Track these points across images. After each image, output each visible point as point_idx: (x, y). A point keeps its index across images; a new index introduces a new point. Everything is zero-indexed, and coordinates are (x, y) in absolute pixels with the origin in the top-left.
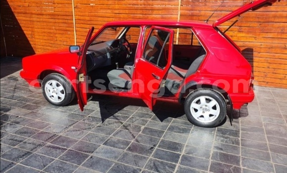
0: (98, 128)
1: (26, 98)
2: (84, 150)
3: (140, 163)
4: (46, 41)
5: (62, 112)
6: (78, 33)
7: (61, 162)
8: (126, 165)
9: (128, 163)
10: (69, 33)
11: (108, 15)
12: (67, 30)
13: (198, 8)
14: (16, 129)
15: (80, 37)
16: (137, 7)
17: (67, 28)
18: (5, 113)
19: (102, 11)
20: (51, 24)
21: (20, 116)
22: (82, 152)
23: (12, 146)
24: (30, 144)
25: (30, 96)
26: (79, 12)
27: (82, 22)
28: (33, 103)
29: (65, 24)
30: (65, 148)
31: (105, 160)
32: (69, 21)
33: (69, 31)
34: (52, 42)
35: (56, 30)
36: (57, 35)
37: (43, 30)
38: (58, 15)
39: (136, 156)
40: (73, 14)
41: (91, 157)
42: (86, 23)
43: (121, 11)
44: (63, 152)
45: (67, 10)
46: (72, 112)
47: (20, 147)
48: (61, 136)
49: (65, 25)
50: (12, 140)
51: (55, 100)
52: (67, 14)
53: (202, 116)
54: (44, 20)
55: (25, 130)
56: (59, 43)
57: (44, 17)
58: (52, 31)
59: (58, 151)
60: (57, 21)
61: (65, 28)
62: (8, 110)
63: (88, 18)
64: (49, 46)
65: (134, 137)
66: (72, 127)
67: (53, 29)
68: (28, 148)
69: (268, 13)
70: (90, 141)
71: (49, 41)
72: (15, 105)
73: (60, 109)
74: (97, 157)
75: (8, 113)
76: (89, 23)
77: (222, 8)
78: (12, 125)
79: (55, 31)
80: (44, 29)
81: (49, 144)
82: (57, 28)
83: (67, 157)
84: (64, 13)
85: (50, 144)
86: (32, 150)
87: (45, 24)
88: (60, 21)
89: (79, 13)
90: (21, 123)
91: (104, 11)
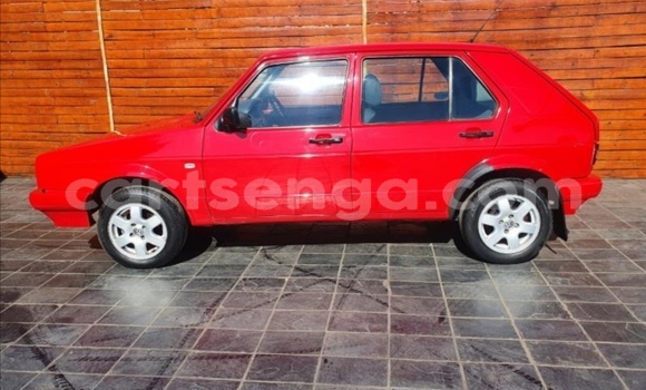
0: (286, 298)
1: (43, 263)
2: (294, 348)
3: (444, 351)
4: (26, 128)
5: (167, 279)
6: (117, 100)
7: (260, 384)
8: (418, 360)
9: (418, 357)
10: (92, 101)
11: (194, 52)
12: (85, 96)
13: (405, 28)
14: (74, 334)
15: (122, 110)
16: (265, 32)
17: (87, 91)
18: (11, 304)
19: (178, 44)
20: (40, 83)
21: (60, 305)
22: (293, 354)
23: (99, 375)
24: (145, 359)
25: (51, 257)
26: (119, 48)
27: (126, 72)
28: (74, 271)
29: (81, 81)
30: (243, 353)
31: (359, 359)
32: (92, 74)
33: (92, 96)
34: (45, 128)
35: (54, 97)
36: (57, 111)
37: (15, 99)
38: (59, 61)
39: (422, 339)
40: (101, 55)
41: (326, 361)
42: (139, 75)
43: (228, 43)
44: (247, 363)
45: (84, 45)
46: (194, 277)
47: (124, 372)
48: (209, 331)
49: (81, 83)
50: (86, 359)
51: (139, 255)
52: (85, 55)
53: (504, 241)
54: (17, 73)
55: (104, 332)
56: (64, 128)
57: (18, 65)
58: (42, 100)
59: (232, 363)
60: (57, 73)
61: (80, 91)
62: (15, 296)
63: (141, 63)
64: (34, 139)
65: (386, 304)
66: (221, 307)
67: (44, 96)
68: (147, 370)
69: (544, 31)
70: (290, 328)
71: (36, 127)
72: (24, 281)
73: (154, 274)
74: (340, 359)
75: (19, 303)
76: (146, 74)
77: (454, 26)
78: (55, 326)
79: (52, 101)
80: (17, 96)
81: (193, 352)
82: (58, 92)
83: (265, 372)
84: (78, 54)
85: (197, 351)
86: (161, 373)
87: (20, 84)
88: (66, 73)
89: (119, 53)
90: (77, 319)
91: (184, 45)
